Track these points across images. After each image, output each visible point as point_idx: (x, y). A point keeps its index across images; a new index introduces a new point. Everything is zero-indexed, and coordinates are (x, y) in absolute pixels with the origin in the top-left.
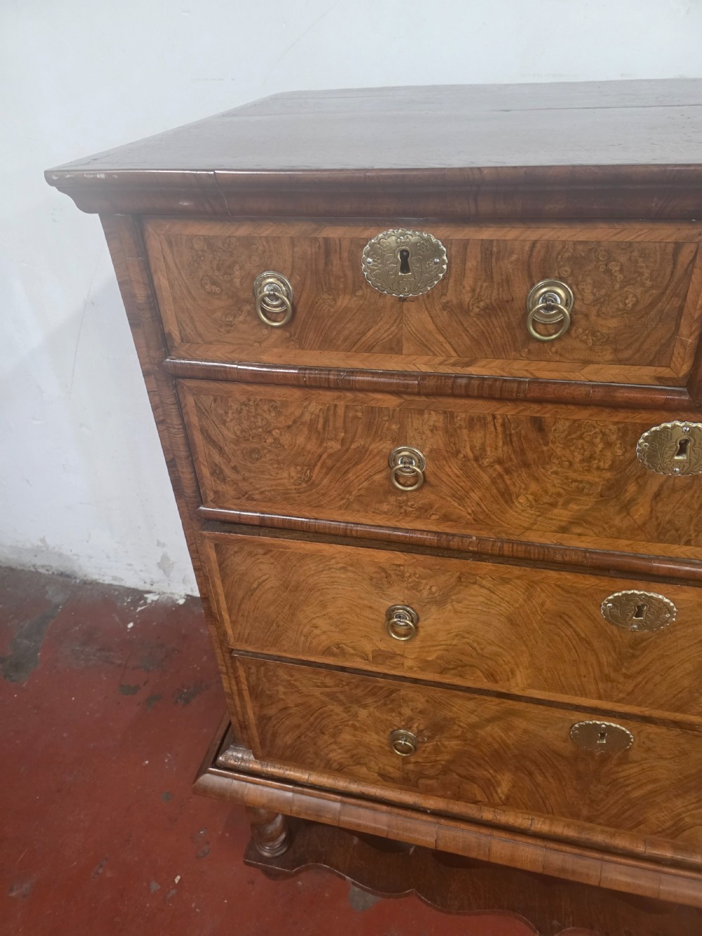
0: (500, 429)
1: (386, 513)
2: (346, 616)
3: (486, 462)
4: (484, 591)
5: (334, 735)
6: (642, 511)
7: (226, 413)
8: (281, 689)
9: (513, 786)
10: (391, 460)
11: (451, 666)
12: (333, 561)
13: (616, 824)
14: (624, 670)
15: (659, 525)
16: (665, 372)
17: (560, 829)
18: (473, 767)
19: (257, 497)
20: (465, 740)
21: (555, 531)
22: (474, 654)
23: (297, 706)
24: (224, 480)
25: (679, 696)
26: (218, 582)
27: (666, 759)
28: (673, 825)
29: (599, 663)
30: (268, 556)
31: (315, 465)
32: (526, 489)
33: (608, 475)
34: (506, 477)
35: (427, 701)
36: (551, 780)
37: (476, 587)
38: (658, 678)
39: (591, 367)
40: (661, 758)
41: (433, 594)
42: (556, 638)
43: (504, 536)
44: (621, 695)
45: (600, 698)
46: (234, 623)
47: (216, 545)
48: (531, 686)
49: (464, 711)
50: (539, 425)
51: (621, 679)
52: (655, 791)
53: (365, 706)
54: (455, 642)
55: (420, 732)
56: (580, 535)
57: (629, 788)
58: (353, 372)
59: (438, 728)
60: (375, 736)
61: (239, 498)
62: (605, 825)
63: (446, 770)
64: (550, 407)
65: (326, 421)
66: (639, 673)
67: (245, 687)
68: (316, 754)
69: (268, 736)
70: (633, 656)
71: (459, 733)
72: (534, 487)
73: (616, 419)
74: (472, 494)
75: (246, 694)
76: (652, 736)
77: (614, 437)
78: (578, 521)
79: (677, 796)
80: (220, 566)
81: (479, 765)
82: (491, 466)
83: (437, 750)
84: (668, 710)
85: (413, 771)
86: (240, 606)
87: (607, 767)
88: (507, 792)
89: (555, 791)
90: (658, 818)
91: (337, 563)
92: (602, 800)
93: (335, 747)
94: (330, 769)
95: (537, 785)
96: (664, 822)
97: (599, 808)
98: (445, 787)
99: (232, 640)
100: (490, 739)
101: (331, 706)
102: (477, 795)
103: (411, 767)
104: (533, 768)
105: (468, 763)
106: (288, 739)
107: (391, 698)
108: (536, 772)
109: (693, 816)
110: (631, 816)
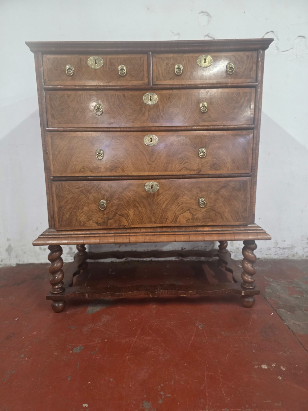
0: (117, 98)
1: (94, 123)
2: (85, 156)
3: (115, 106)
4: (118, 141)
5: (82, 209)
6: (147, 115)
7: (57, 99)
8: (67, 193)
9: (134, 215)
11: (113, 169)
13: (161, 222)
14: (152, 160)
15: (151, 118)
16: (144, 82)
18: (123, 210)
19: (62, 123)
20: (119, 199)
21: (132, 123)
22: (118, 163)
23: (71, 199)
24: (54, 118)
25: (164, 166)
26: (51, 150)
27: (167, 191)
28: (175, 217)
29: (146, 159)
30: (65, 138)
31: (77, 111)
32: (124, 112)
33: (139, 106)
34: (120, 109)
36: (143, 208)
37: (116, 140)
38: (159, 160)
39: (132, 82)
41: (106, 144)
42: (136, 153)
43: (121, 126)
44: (153, 169)
45: (148, 171)
46: (54, 165)
47: (51, 137)
48: (133, 171)
49: (117, 187)
50: (124, 95)
51: (152, 163)
52: (168, 204)
53: (91, 193)
54: (113, 159)
55: (107, 199)
56: (136, 123)
57: (161, 205)
58: (86, 86)
59: (112, 196)
60: (95, 205)
62: (159, 224)
63: (115, 214)
64: (126, 91)
65: (80, 99)
66: (155, 160)
67: (55, 195)
68: (76, 219)
69: (61, 216)
70: (153, 155)
71: (117, 197)
72: (126, 112)
73: (138, 93)
74: (113, 115)
75: (55, 198)
76: (163, 183)
77: (138, 97)
78: (135, 119)
79: (173, 204)
80: (52, 143)
83: (112, 206)
84: (163, 172)
85: (106, 218)
86: (56, 158)
87: (155, 199)
88: (132, 218)
89: (144, 212)
90: (170, 215)
91: (83, 138)
92: (156, 212)
93: (82, 214)
94: (80, 226)
95: (140, 212)
96: (172, 216)
97: (156, 216)
98: (115, 222)
99: (52, 173)
100: (126, 197)
101: (81, 196)
102: (125, 222)
103: (105, 216)
104: (138, 205)
105: (121, 208)
106: (67, 216)
107: (98, 188)
108: (139, 206)
109: (178, 211)
110: (164, 217)
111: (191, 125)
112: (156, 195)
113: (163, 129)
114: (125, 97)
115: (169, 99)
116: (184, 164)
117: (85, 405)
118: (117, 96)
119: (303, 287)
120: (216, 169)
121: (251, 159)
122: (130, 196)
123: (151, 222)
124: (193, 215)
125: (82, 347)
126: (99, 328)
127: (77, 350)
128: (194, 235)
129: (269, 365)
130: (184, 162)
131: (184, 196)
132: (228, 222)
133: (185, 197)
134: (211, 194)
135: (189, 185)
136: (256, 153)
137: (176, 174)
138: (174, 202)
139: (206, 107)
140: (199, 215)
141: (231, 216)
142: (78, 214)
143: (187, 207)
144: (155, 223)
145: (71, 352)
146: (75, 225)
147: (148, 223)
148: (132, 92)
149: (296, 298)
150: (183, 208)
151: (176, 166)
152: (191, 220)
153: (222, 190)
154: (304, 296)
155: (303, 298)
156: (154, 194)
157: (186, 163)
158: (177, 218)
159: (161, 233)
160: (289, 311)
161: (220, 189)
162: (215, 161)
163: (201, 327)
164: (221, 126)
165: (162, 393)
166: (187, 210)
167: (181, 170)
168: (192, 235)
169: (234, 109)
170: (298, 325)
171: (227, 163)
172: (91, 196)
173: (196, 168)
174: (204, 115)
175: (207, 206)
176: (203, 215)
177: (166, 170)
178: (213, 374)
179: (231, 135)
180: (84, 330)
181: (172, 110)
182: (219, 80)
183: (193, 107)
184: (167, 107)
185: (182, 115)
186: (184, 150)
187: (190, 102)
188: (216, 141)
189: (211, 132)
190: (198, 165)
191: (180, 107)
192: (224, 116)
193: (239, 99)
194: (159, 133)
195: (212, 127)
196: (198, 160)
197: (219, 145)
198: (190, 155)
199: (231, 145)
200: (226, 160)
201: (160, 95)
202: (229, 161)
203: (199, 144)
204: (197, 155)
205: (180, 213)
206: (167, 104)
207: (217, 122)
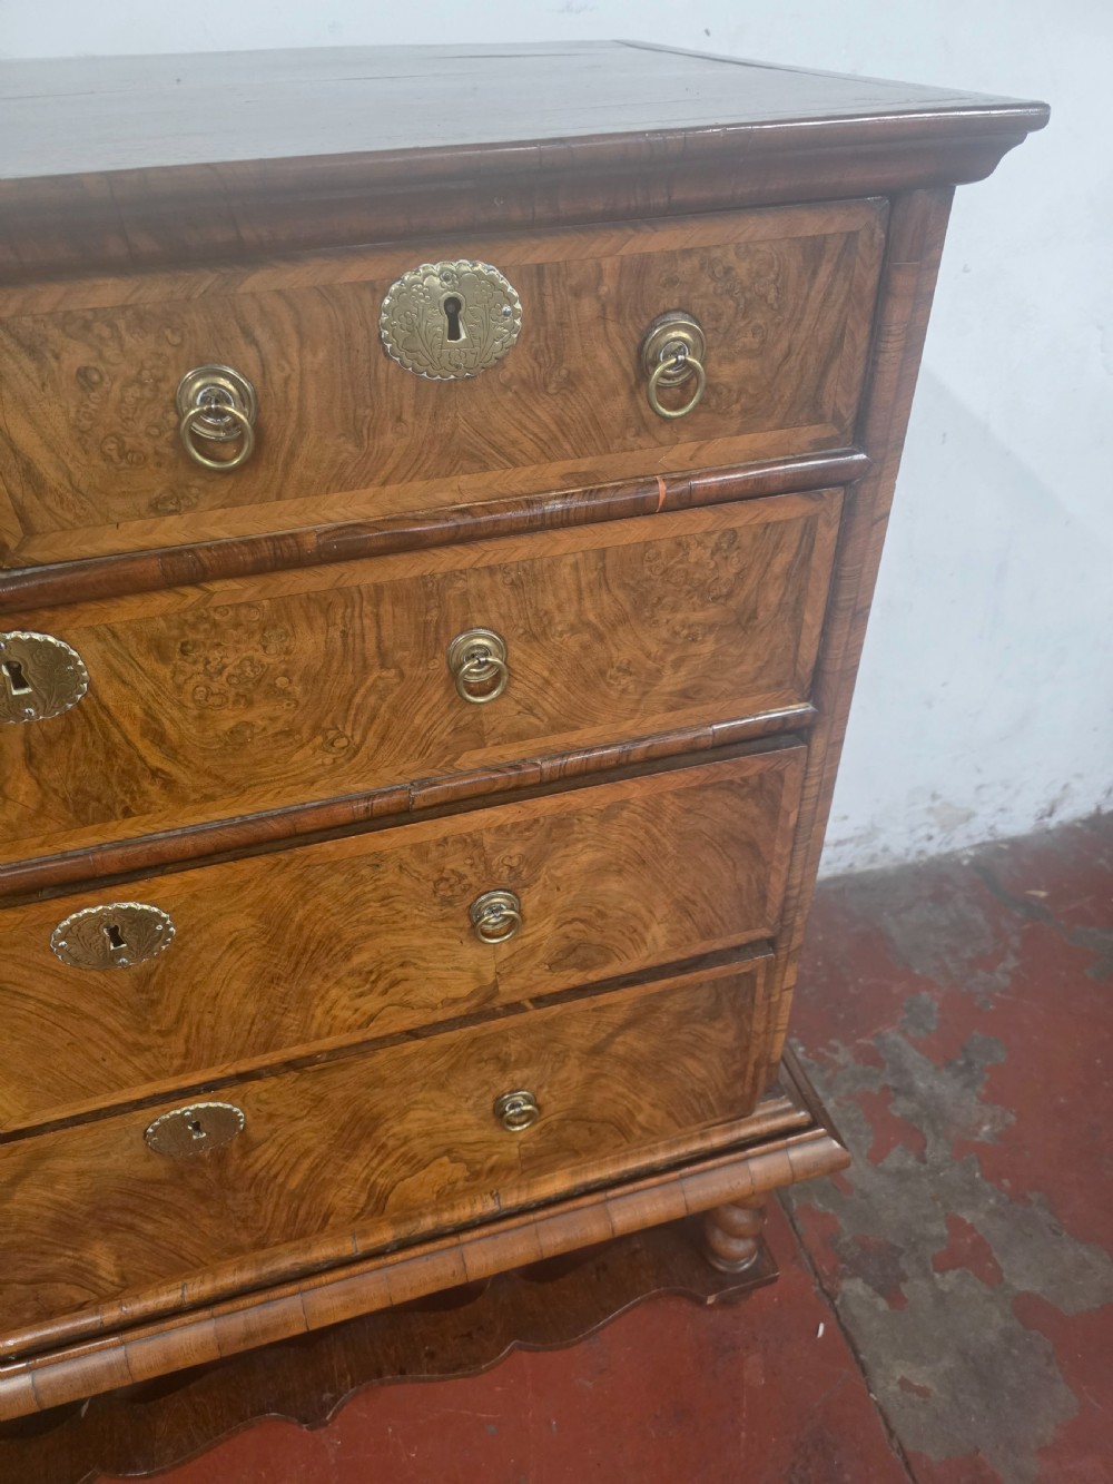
6: (24, 788)
9: (119, 1257)
13: (298, 1233)
14: (155, 1027)
15: (65, 800)
17: (231, 1279)
25: (255, 1029)
27: (302, 1118)
28: (369, 1197)
36: (166, 1221)
38: (209, 1018)
40: (294, 1119)
42: (18, 1022)
44: (177, 1062)
45: (149, 1079)
48: (35, 1107)
51: (160, 1041)
52: (317, 1165)
57: (280, 1179)
62: (287, 1242)
66: (178, 1020)
70: (153, 1003)
76: (264, 1096)
79: (347, 1158)
84: (255, 1055)
87: (233, 1167)
88: (116, 1269)
89: (181, 1231)
90: (344, 1197)
92: (257, 1212)
95: (152, 1238)
96: (355, 1199)
97: (260, 1224)
98: (14, 1310)
100: (33, 1210)
102: (71, 1295)
105: (23, 1259)
108: (137, 1221)
109: (384, 1174)
110: (308, 1213)
112: (235, 1154)
115: (185, 651)
116: (385, 992)
119: (921, 1085)
120: (584, 966)
122: (67, 1199)
124: (469, 1164)
130: (380, 983)
131: (411, 1113)
133: (413, 1115)
134: (560, 1068)
135: (431, 1059)
137: (344, 1041)
138: (354, 1148)
140: (505, 1156)
141: (670, 1114)
143: (433, 1146)
144: (260, 1245)
147: (222, 1259)
149: (901, 1175)
150: (413, 1157)
151: (336, 1011)
152: (460, 1184)
153: (618, 1040)
154: (926, 1152)
155: (922, 1167)
157: (395, 983)
158: (383, 1198)
160: (882, 1293)
161: (612, 1036)
162: (575, 935)
166: (436, 1158)
167: (372, 1018)
169: (692, 638)
170: (919, 1391)
171: (647, 927)
173: (465, 991)
175: (546, 1115)
176: (526, 1148)
177: (269, 1046)
179: (672, 793)
181: (227, 719)
182: (586, 464)
183: (402, 675)
184: (182, 706)
185: (319, 739)
186: (371, 928)
187: (371, 645)
188: (578, 840)
189: (546, 805)
190: (478, 975)
191: (298, 690)
192: (624, 691)
193: (728, 572)
194: (170, 883)
195: (546, 765)
196: (469, 954)
197: (599, 855)
198: (418, 942)
199: (669, 845)
200: (643, 912)
201: (99, 637)
202: (659, 914)
203: (472, 879)
204: (463, 935)
205: (396, 1177)
206: (179, 688)
207: (579, 733)
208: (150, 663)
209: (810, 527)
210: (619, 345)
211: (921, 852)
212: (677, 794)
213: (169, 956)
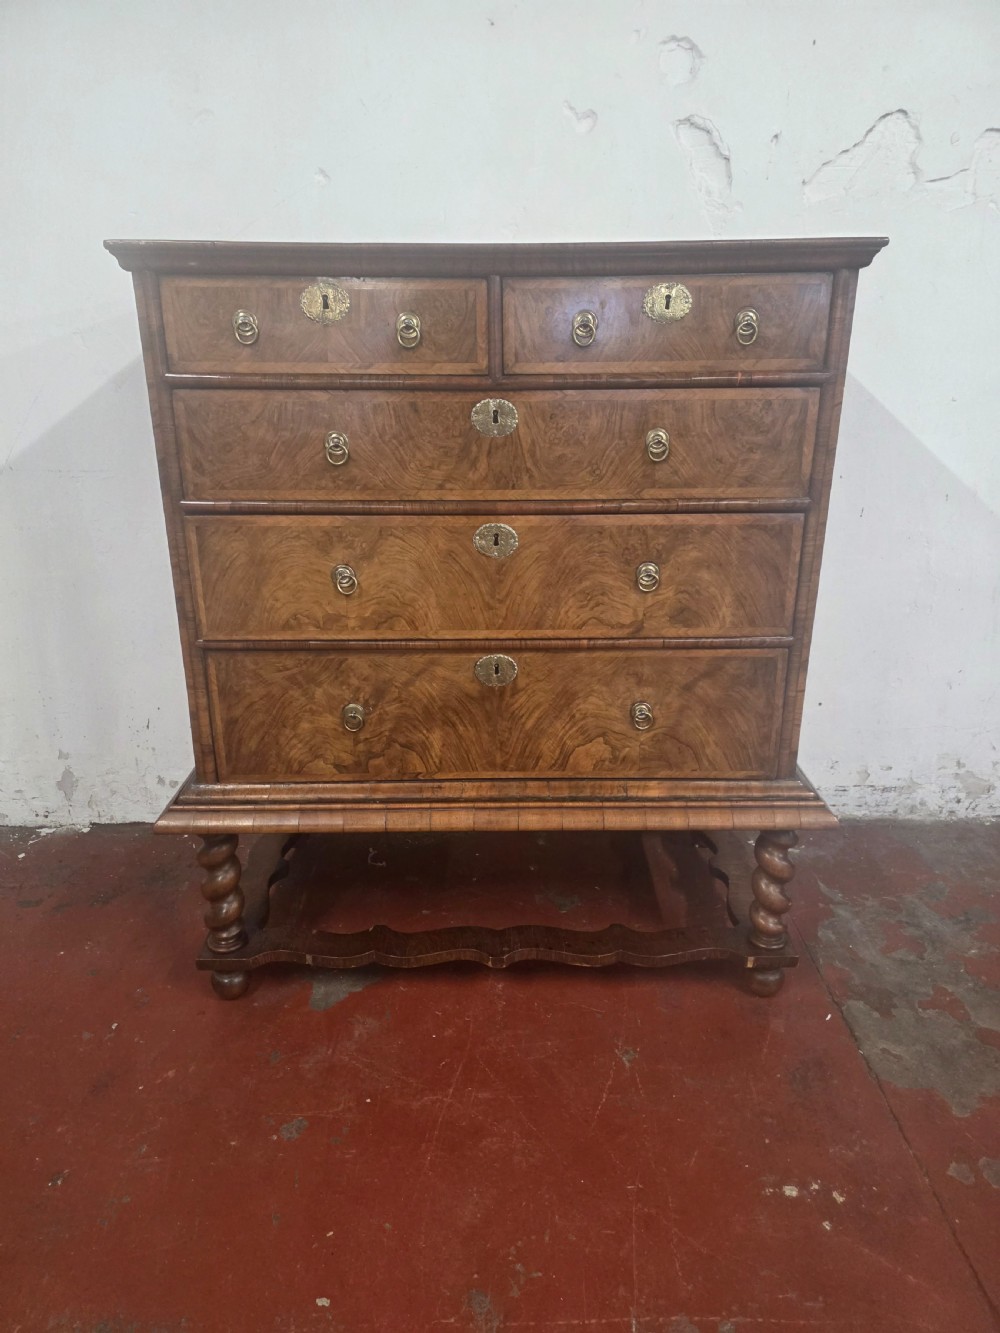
0: (392, 412)
1: (324, 488)
2: (301, 583)
3: (387, 438)
4: (398, 541)
5: (294, 727)
6: (483, 466)
7: (208, 415)
8: (249, 681)
9: (444, 745)
10: (324, 441)
11: (382, 620)
12: (289, 531)
13: (523, 766)
14: (497, 596)
15: (495, 475)
16: (475, 366)
18: (411, 731)
19: (227, 485)
20: (401, 702)
21: (437, 489)
22: (398, 604)
23: (261, 699)
24: (203, 473)
25: (535, 612)
26: (197, 567)
27: (541, 681)
28: (561, 753)
30: (238, 533)
31: (272, 452)
32: (414, 456)
33: (460, 440)
34: (400, 448)
35: (370, 666)
36: (470, 728)
37: (392, 538)
38: (518, 598)
39: (438, 365)
40: (538, 680)
41: (363, 549)
42: (451, 575)
43: (405, 497)
44: (500, 621)
45: (487, 628)
46: (208, 609)
47: (197, 528)
48: (442, 628)
49: (396, 668)
50: (414, 406)
51: (498, 605)
52: (541, 717)
53: (319, 685)
54: (383, 594)
55: (366, 702)
56: (451, 490)
57: (523, 720)
58: (297, 376)
59: (379, 693)
60: (330, 718)
61: (212, 489)
62: (517, 770)
63: (390, 742)
64: (419, 394)
65: (280, 415)
66: (507, 596)
67: (214, 687)
68: (278, 755)
69: (234, 745)
70: (501, 581)
71: (396, 695)
72: (419, 455)
73: (457, 400)
74: (381, 465)
75: (215, 695)
76: (528, 660)
77: (458, 413)
78: (448, 478)
79: (556, 717)
80: (199, 548)
81: (415, 727)
82: (390, 441)
83: (381, 721)
84: (531, 629)
85: (363, 752)
86: (214, 588)
87: (505, 702)
88: (439, 754)
89: (474, 739)
90: (549, 748)
91: (292, 532)
92: (508, 739)
93: (295, 741)
94: (291, 773)
95: (460, 737)
96: (553, 752)
97: (507, 750)
98: (391, 764)
99: (205, 630)
100: (420, 696)
101: (291, 692)
102: (416, 764)
103: (361, 747)
104: (454, 718)
105: (406, 727)
106: (253, 744)
107: (341, 669)
108: (458, 722)
109: (570, 737)
110: (530, 752)
111: (617, 497)
112: (508, 693)
113: (532, 506)
114: (416, 411)
115: (551, 418)
116: (592, 609)
117: (323, 1302)
118: (391, 407)
119: (928, 924)
120: (687, 624)
121: (794, 596)
122: (434, 694)
123: (492, 765)
124: (614, 748)
125: (306, 1123)
126: (347, 1059)
127: (290, 1132)
128: (615, 810)
129: (803, 1185)
130: (592, 603)
131: (590, 697)
132: (716, 770)
133: (592, 699)
134: (668, 693)
135: (605, 666)
136: (810, 581)
137: (570, 636)
138: (560, 712)
139: (664, 445)
140: (632, 750)
141: (725, 754)
142: (282, 740)
143: (597, 727)
144: (504, 768)
145: (275, 1137)
146: (275, 770)
147: (485, 769)
148: (437, 398)
149: (903, 962)
150: (586, 731)
151: (570, 614)
152: (607, 763)
153: (701, 683)
154: (925, 955)
155: (920, 961)
156: (502, 691)
157: (597, 605)
158: (566, 758)
159: (521, 804)
160: (877, 1010)
161: (697, 680)
162: (684, 601)
163: (629, 1061)
164: (709, 499)
165: (519, 1267)
166: (598, 736)
167: (584, 624)
168: (610, 811)
169: (751, 450)
170: (895, 1056)
171: (720, 607)
172: (319, 692)
173: (628, 621)
174: (657, 467)
175: (656, 726)
176: (643, 749)
177: (538, 626)
178: (653, 1211)
179: (737, 526)
180: (307, 1066)
181: (559, 451)
182: (710, 363)
183: (626, 444)
184: (545, 442)
185: (589, 468)
186: (593, 568)
187: (617, 428)
188: (691, 543)
189: (678, 518)
190: (635, 613)
191: (586, 442)
192: (719, 472)
193: (768, 420)
194: (521, 520)
195: (680, 504)
196: (633, 597)
197: (700, 554)
198: (611, 582)
199: (734, 556)
200: (719, 597)
201: (526, 407)
202: (727, 601)
203: (640, 552)
204: (632, 584)
205: (576, 742)
206: (546, 433)
207: (696, 490)
208: (540, 421)
209: (805, 405)
210: (727, 318)
211: (952, 812)
212: (740, 527)
213: (513, 557)
